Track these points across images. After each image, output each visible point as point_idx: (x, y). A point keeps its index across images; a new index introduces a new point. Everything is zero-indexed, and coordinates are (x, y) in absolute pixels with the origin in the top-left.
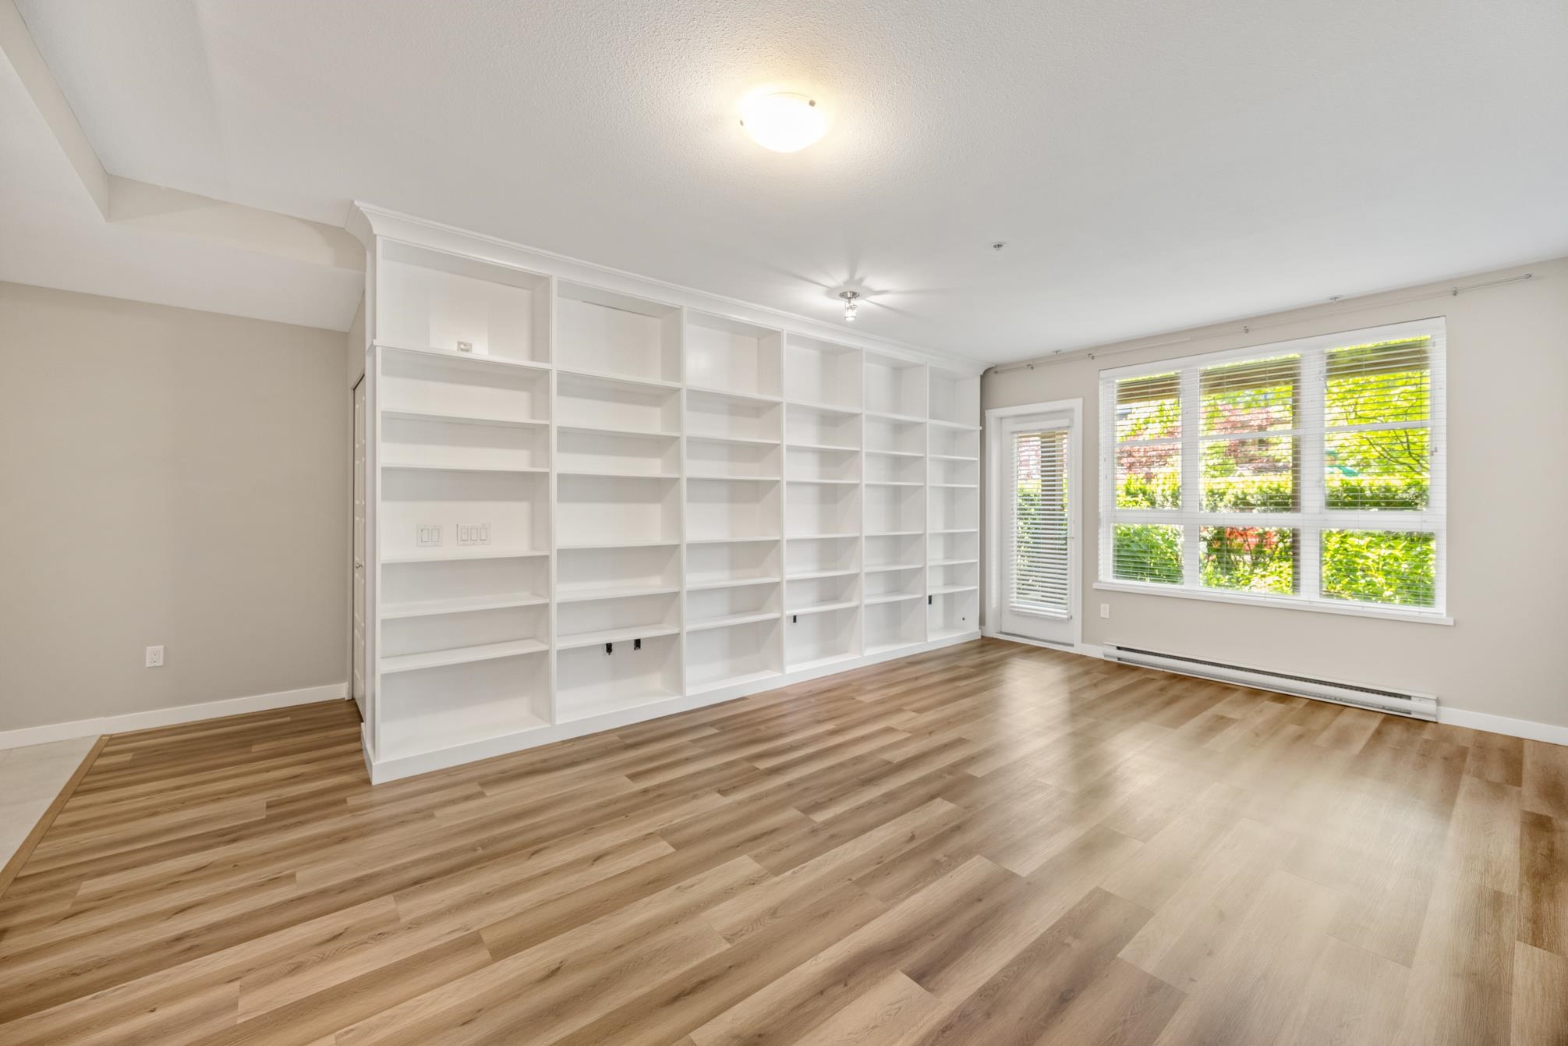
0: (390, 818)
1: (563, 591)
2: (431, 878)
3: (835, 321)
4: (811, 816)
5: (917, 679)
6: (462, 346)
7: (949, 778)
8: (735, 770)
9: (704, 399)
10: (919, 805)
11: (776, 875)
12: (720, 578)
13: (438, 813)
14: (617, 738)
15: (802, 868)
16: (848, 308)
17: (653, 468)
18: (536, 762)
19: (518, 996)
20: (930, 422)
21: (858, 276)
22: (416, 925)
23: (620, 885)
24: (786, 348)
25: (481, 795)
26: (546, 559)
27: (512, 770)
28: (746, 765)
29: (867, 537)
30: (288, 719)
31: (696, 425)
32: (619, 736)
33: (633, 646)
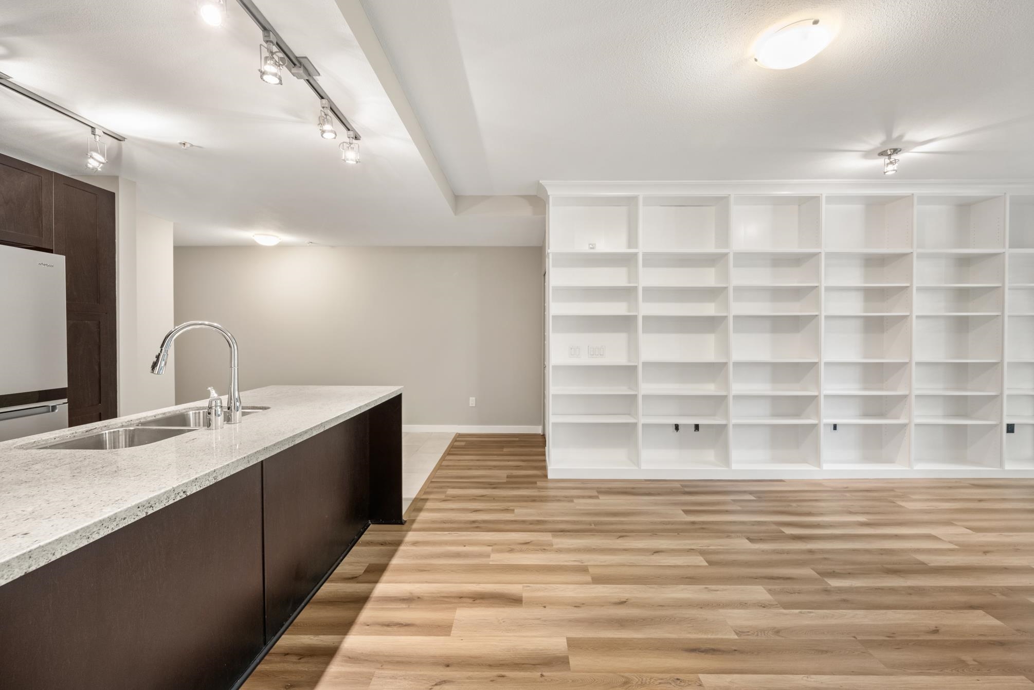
0: (554, 497)
1: (646, 387)
2: (568, 531)
3: (878, 176)
4: (826, 580)
5: (980, 500)
6: (591, 246)
7: (1001, 598)
8: (763, 528)
9: (749, 259)
10: (952, 608)
11: (785, 608)
12: (763, 387)
13: (576, 501)
14: (679, 486)
15: (809, 612)
16: (888, 164)
17: (709, 309)
18: (629, 488)
19: (603, 606)
20: (1008, 251)
21: (895, 134)
22: (559, 551)
23: (668, 572)
24: (824, 206)
25: (597, 497)
26: (634, 368)
27: (615, 489)
28: (774, 527)
29: (918, 364)
30: (517, 439)
31: (739, 277)
32: (681, 485)
33: (693, 429)
